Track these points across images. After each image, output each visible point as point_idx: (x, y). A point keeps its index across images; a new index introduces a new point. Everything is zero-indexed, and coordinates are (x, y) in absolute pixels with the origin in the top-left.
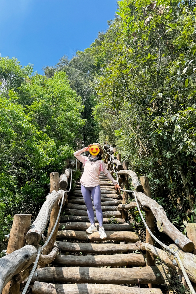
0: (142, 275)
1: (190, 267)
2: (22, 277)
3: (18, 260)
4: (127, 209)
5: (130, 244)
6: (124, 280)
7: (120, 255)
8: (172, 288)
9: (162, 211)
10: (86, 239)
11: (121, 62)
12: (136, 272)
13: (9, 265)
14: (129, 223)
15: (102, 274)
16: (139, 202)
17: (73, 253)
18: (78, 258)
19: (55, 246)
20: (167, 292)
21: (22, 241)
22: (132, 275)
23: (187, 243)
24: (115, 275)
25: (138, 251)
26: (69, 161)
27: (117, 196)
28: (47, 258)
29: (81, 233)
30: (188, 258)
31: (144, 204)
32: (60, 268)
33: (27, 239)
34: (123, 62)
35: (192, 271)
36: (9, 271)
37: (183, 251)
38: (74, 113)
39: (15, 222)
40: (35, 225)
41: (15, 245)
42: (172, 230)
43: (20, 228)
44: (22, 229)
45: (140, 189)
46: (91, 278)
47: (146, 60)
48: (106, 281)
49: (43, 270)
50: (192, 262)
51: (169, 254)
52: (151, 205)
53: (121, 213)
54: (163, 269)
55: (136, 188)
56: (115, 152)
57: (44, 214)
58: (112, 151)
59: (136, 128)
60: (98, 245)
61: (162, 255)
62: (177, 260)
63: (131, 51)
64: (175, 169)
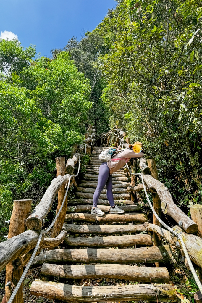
0: (149, 255)
1: (193, 249)
2: (23, 262)
3: (15, 246)
4: (136, 191)
5: (138, 225)
6: (131, 260)
7: (127, 236)
8: (179, 266)
9: (167, 193)
10: (95, 221)
11: (125, 38)
12: (143, 252)
13: (4, 252)
14: (138, 204)
15: (109, 255)
16: (145, 184)
17: (83, 235)
18: (86, 240)
19: (64, 229)
20: (173, 270)
21: (23, 227)
22: (139, 255)
23: (190, 225)
24: (123, 255)
25: (146, 231)
26: (77, 146)
27: (127, 179)
28: (53, 242)
29: (90, 216)
30: (191, 240)
31: (150, 186)
32: (68, 250)
33: (28, 224)
34: (128, 38)
35: (195, 253)
36: (3, 258)
37: (186, 232)
38: (79, 96)
39: (15, 207)
40: (36, 210)
41: (16, 230)
42: (176, 212)
43: (20, 214)
44: (22, 215)
45: (147, 171)
46: (99, 259)
47: (152, 34)
48: (113, 261)
49: (51, 252)
50: (195, 244)
51: (172, 236)
52: (157, 187)
53: (130, 195)
54: (169, 248)
55: (143, 171)
56: (125, 135)
57: (47, 199)
58: (121, 135)
59: (144, 110)
60: (107, 227)
61: (168, 236)
62: (180, 242)
63: (135, 25)
64: (184, 150)
